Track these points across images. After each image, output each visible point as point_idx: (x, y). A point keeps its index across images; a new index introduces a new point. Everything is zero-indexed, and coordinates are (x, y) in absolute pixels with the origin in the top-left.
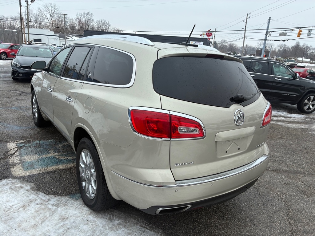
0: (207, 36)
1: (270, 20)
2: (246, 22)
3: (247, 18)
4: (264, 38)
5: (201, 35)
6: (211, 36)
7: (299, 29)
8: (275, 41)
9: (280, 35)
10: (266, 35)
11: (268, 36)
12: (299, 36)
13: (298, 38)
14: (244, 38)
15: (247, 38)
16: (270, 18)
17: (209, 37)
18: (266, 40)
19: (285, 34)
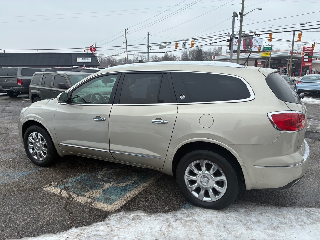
0: (91, 51)
1: (149, 35)
2: (126, 37)
3: (126, 34)
4: (147, 51)
5: (85, 51)
6: (95, 51)
7: (175, 43)
8: (157, 53)
9: (160, 48)
10: (148, 48)
11: (150, 49)
12: (176, 48)
13: (176, 49)
14: (127, 51)
15: (129, 52)
16: (148, 33)
17: (93, 52)
18: (149, 52)
19: (164, 47)
